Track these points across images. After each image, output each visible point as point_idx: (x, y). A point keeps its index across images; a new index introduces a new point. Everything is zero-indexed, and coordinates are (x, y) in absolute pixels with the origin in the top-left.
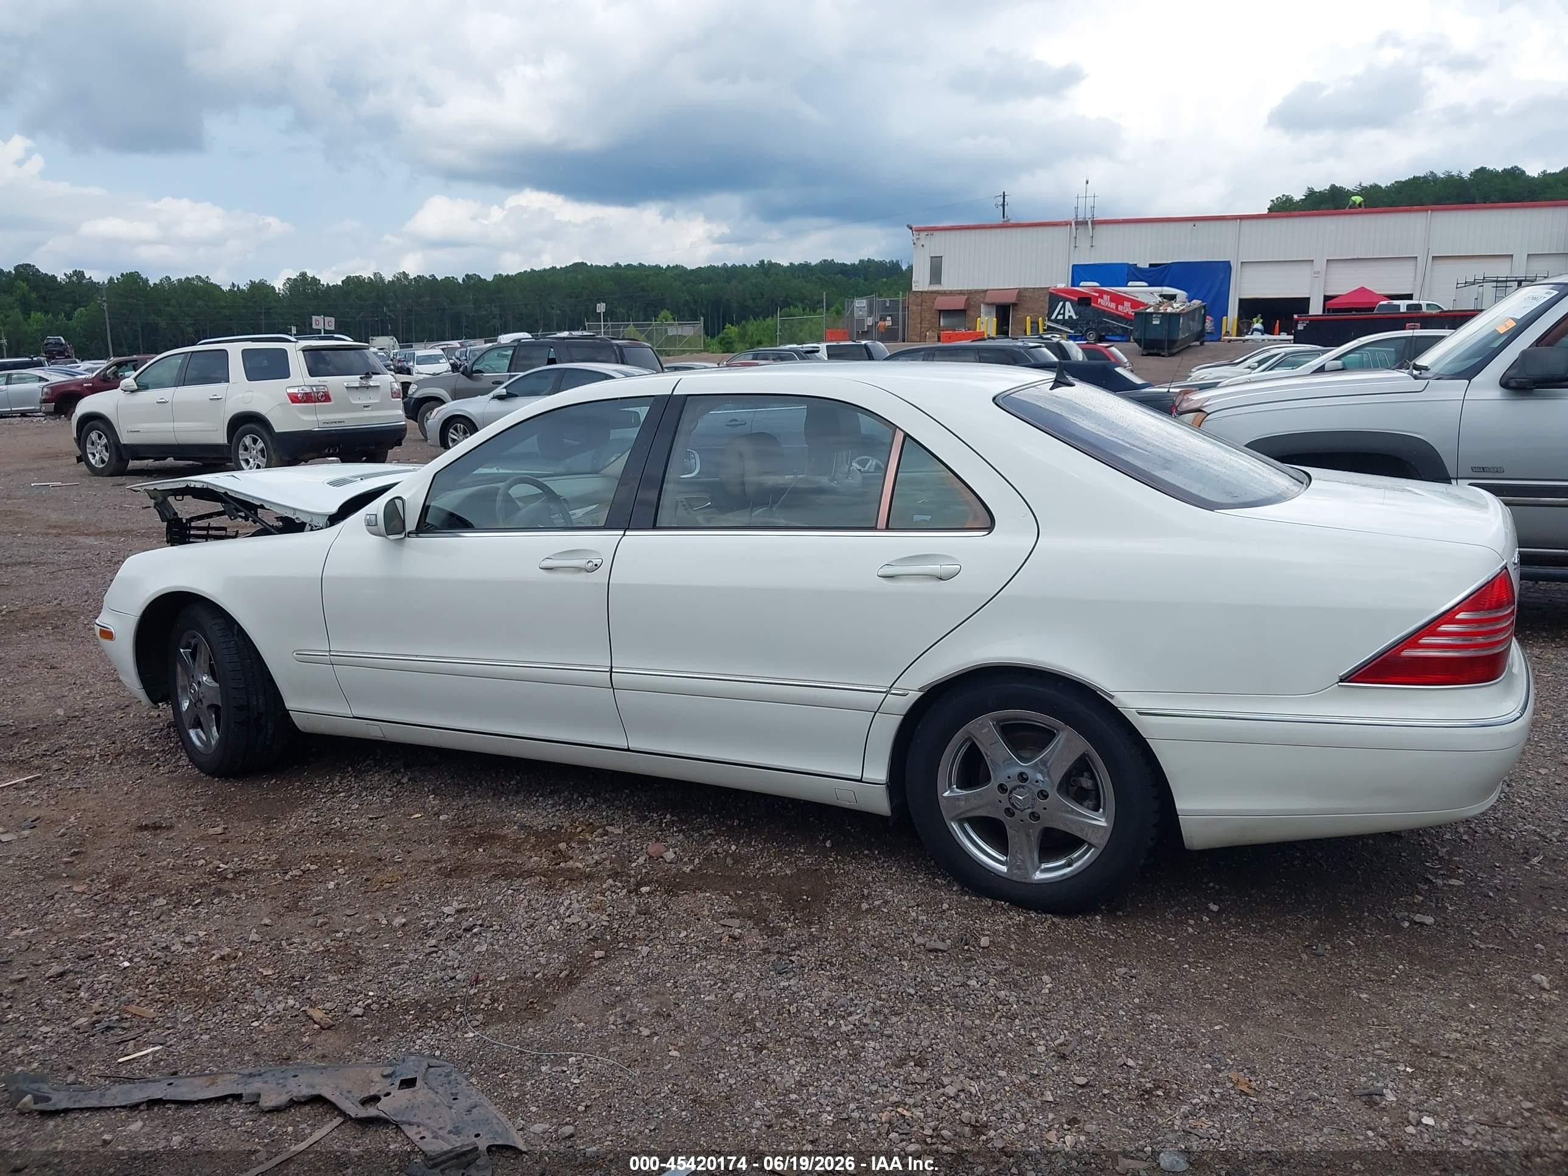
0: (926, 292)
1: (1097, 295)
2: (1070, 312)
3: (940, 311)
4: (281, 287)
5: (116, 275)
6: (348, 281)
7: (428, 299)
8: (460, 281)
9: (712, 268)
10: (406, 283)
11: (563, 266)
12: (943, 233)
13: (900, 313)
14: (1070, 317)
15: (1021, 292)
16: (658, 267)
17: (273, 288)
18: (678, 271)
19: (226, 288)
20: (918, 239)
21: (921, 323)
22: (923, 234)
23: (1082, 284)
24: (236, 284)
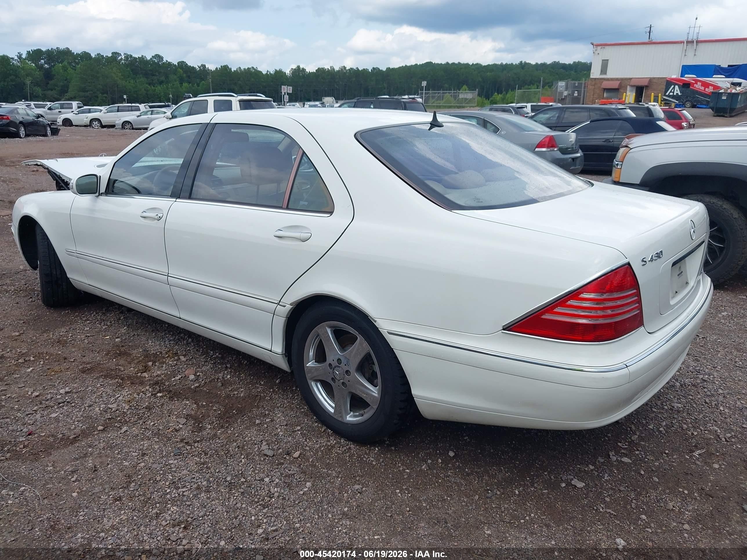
0: (598, 79)
1: (694, 82)
2: (677, 91)
3: (605, 89)
4: (288, 73)
5: (219, 67)
6: (319, 70)
7: (354, 79)
8: (370, 71)
9: (495, 65)
10: (345, 71)
11: (421, 64)
12: (610, 47)
13: (583, 90)
14: (677, 94)
15: (651, 80)
16: (468, 64)
17: (285, 73)
18: (478, 67)
19: (264, 73)
20: (596, 50)
21: (593, 95)
22: (599, 48)
23: (686, 76)
24: (269, 70)
